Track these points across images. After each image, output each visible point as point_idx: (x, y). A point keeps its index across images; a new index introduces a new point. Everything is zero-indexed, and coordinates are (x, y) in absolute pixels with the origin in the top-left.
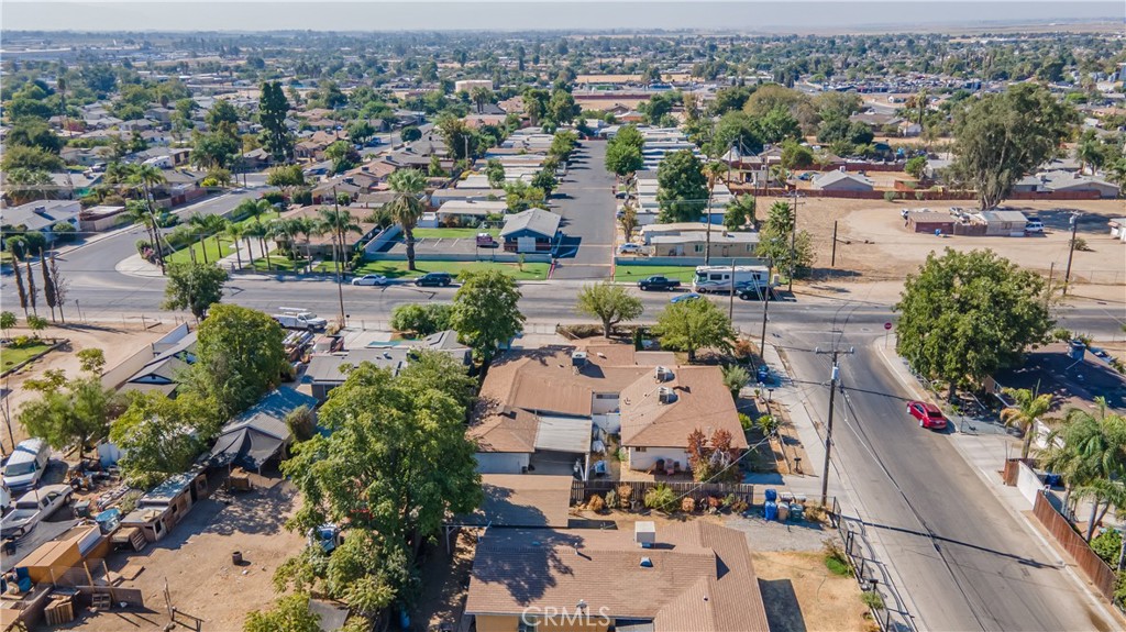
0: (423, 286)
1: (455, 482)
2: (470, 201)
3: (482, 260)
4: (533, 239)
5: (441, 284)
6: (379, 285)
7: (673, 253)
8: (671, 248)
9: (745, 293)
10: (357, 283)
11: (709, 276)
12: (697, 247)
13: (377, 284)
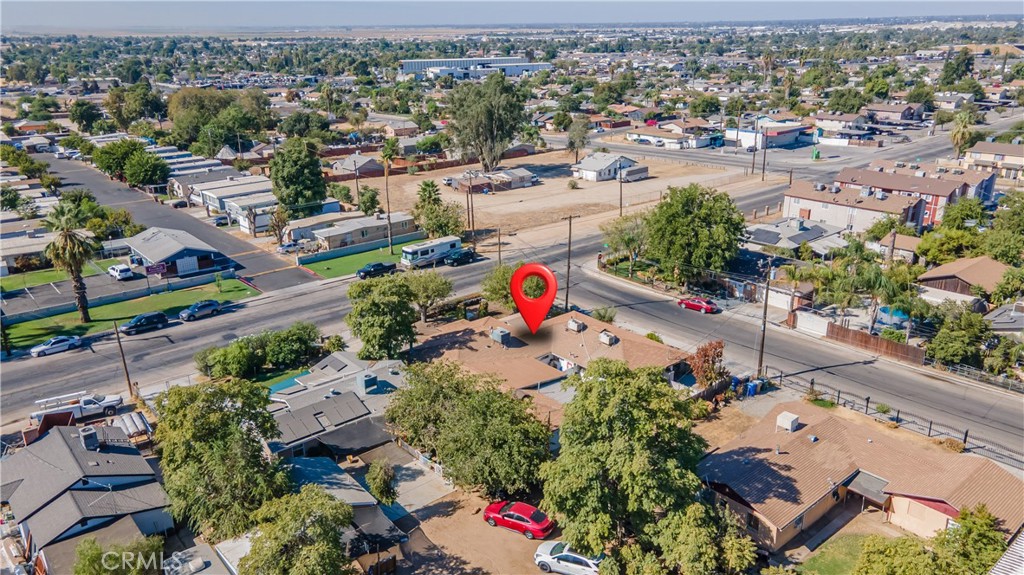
0: (138, 333)
1: (536, 461)
2: (32, 236)
3: (157, 292)
4: (195, 258)
5: (160, 326)
6: (76, 347)
7: (344, 244)
8: (341, 238)
9: (455, 260)
10: (40, 355)
11: (419, 253)
12: (363, 233)
13: (72, 347)
